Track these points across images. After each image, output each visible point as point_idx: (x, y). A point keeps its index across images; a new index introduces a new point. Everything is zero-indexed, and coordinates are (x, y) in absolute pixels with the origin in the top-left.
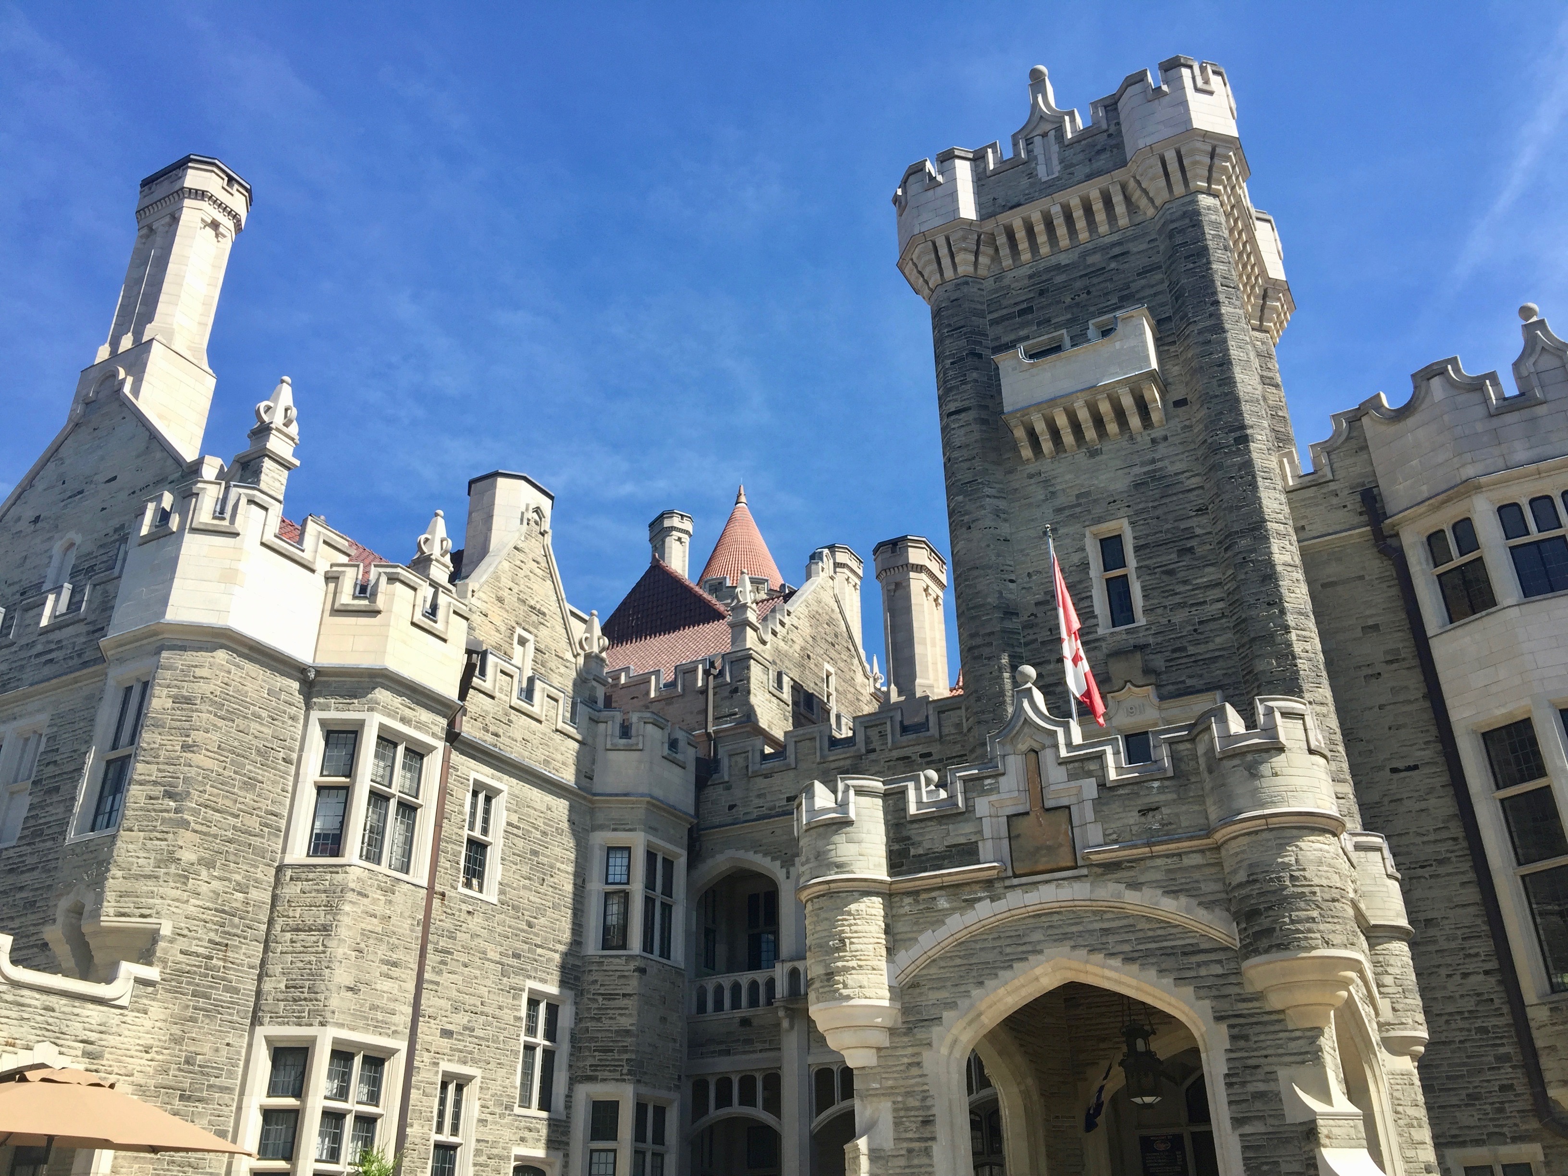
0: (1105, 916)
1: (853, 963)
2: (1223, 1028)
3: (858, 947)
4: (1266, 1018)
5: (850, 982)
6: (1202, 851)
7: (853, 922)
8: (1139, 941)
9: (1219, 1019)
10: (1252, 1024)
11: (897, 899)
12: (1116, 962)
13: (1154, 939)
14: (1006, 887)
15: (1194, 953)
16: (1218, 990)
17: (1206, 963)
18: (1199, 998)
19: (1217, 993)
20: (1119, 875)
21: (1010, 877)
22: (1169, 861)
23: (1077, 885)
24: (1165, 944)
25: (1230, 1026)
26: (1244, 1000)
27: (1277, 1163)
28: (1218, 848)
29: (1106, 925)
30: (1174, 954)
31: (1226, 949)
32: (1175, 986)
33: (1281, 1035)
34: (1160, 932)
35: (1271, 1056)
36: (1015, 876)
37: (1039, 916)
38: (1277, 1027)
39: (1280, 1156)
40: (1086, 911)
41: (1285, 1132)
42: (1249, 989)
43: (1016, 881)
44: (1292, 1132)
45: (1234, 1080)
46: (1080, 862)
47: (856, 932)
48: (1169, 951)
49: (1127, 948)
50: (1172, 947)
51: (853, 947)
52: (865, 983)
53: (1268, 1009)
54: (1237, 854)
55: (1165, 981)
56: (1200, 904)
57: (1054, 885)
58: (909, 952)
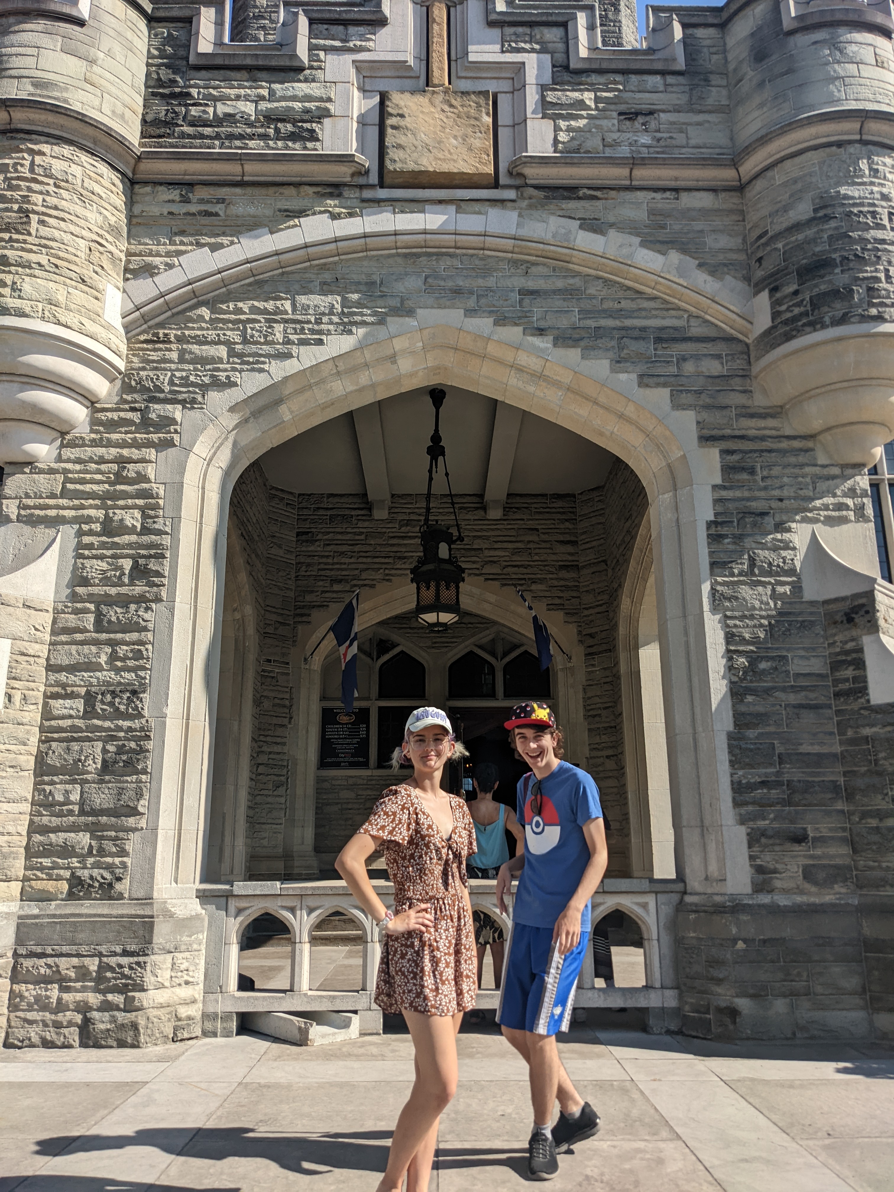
0: (534, 270)
1: (43, 259)
2: (713, 455)
3: (57, 234)
4: (784, 445)
5: (27, 286)
6: (714, 190)
7: (51, 189)
8: (585, 313)
9: (706, 439)
10: (762, 451)
11: (148, 189)
12: (544, 343)
13: (610, 314)
14: (363, 201)
15: (675, 340)
16: (711, 397)
17: (697, 358)
18: (677, 406)
19: (708, 400)
20: (572, 205)
21: (372, 186)
22: (658, 196)
23: (494, 213)
24: (628, 323)
25: (725, 452)
26: (752, 416)
27: (784, 658)
28: (740, 188)
29: (531, 284)
30: (644, 339)
31: (729, 339)
32: (640, 385)
33: (807, 470)
34: (624, 304)
35: (789, 498)
36: (382, 185)
37: (417, 255)
38: (801, 459)
39: (788, 650)
40: (503, 259)
41: (800, 613)
42: (759, 401)
43: (383, 193)
44: (811, 613)
45: (724, 530)
46: (503, 180)
47: (56, 208)
48: (636, 333)
49: (564, 322)
50: (643, 329)
51: (44, 231)
52: (61, 297)
53: (788, 432)
54: (795, 181)
55: (623, 377)
56: (700, 265)
57: (452, 208)
58: (156, 279)
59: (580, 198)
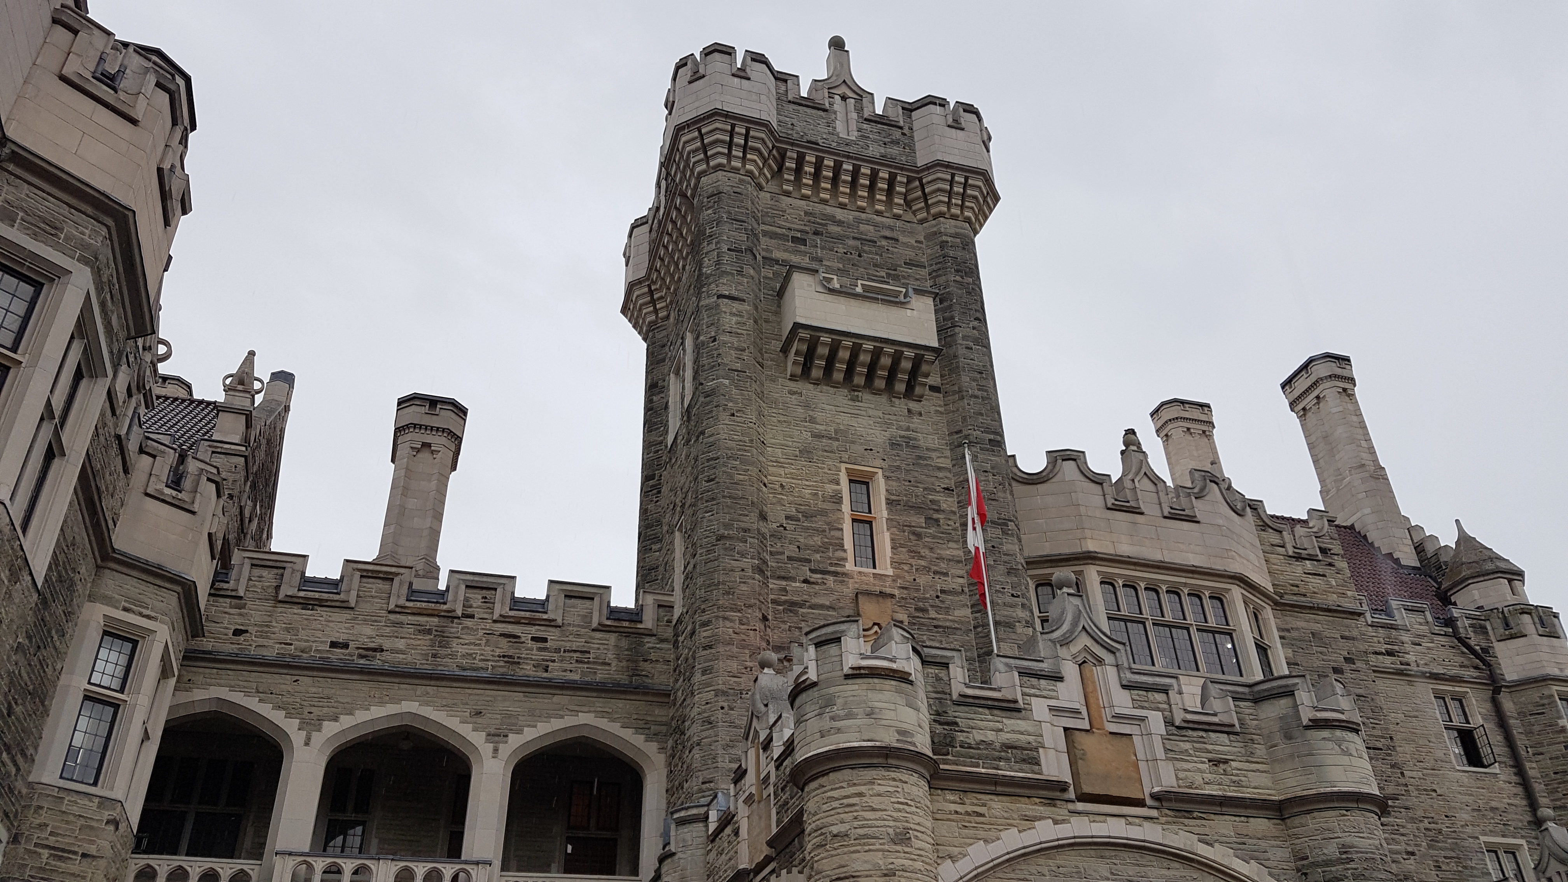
0: (1172, 866)
6: (1267, 818)
11: (939, 792)
14: (1070, 811)
21: (1073, 801)
22: (1237, 819)
23: (1146, 824)
28: (1282, 818)
36: (1078, 799)
43: (1080, 806)
46: (1148, 801)
51: (918, 843)
56: (1270, 873)
57: (1123, 820)
58: (957, 865)
59: (1194, 818)
